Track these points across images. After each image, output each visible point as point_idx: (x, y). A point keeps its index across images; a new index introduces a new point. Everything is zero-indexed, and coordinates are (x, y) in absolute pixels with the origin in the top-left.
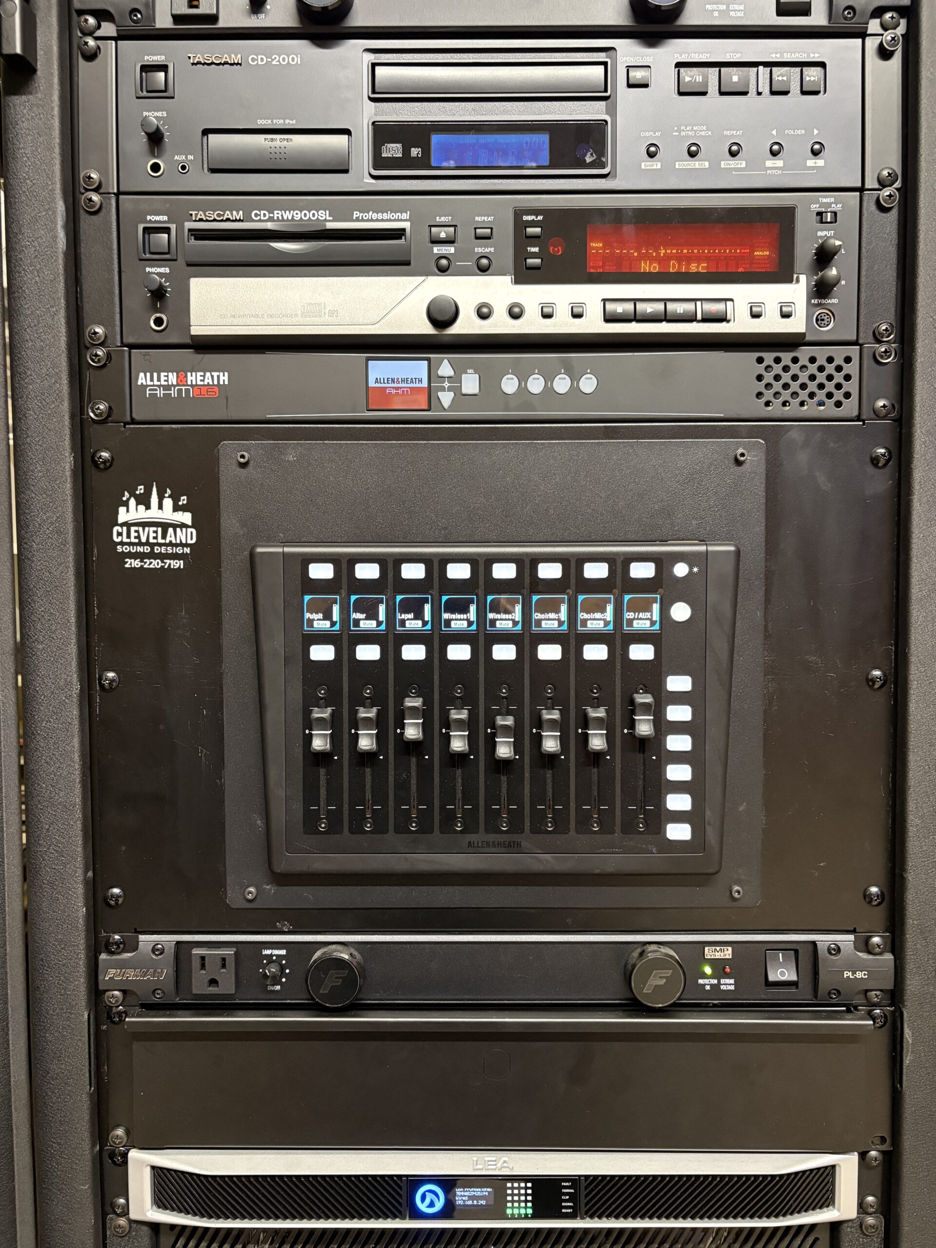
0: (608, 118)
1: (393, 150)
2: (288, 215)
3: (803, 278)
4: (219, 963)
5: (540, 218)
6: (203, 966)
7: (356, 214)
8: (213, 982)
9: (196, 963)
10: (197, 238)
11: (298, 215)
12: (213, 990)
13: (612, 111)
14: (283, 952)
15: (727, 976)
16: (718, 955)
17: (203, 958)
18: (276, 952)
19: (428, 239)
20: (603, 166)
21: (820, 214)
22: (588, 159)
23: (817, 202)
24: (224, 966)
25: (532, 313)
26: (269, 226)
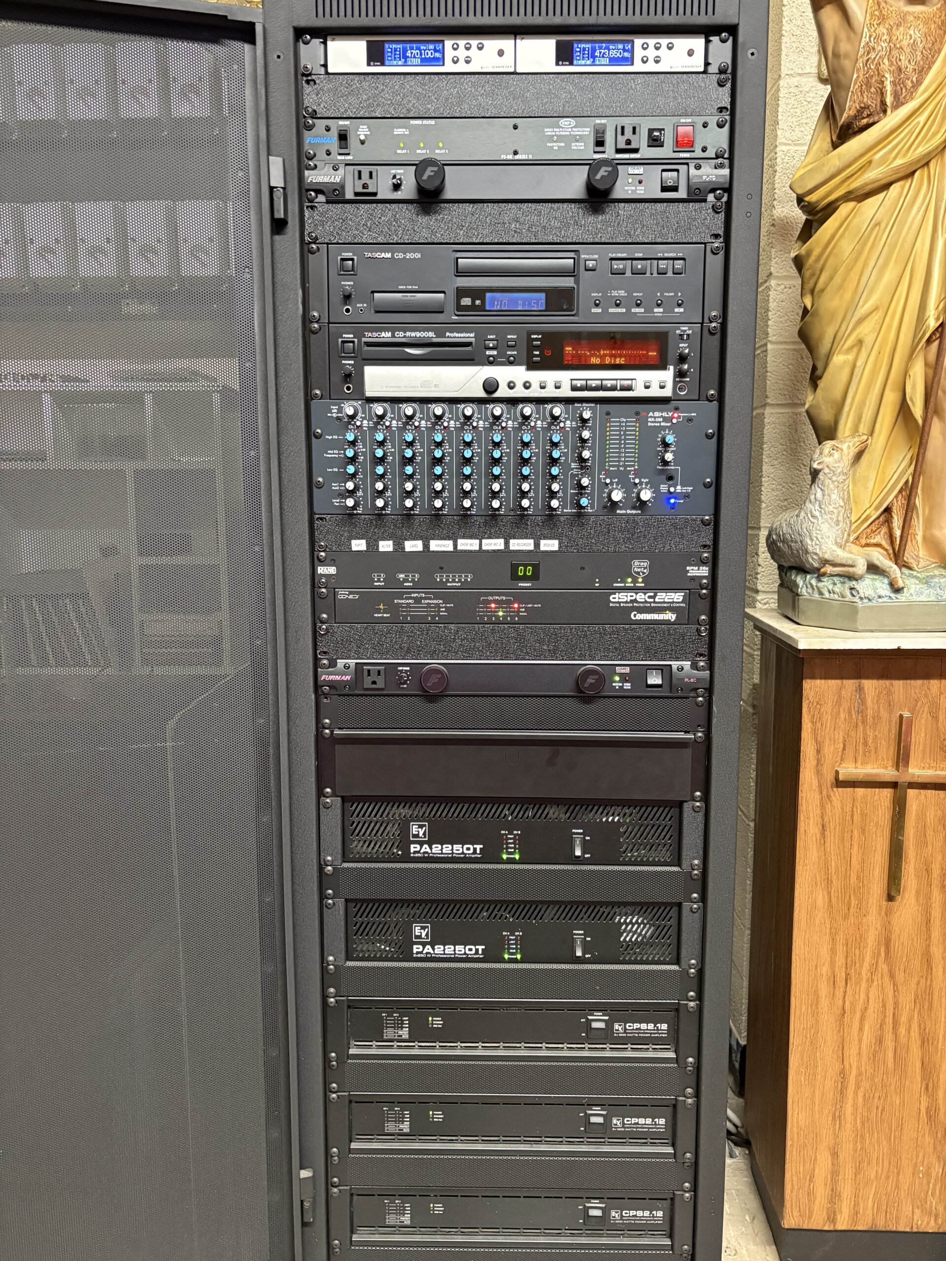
0: (575, 287)
1: (466, 301)
2: (413, 334)
3: (672, 368)
4: (377, 672)
5: (540, 336)
6: (369, 675)
7: (448, 334)
8: (374, 683)
9: (366, 673)
10: (368, 346)
11: (418, 334)
12: (374, 686)
13: (577, 282)
14: (408, 668)
15: (627, 681)
16: (623, 671)
17: (369, 671)
18: (405, 668)
19: (483, 347)
20: (572, 311)
21: (681, 335)
22: (565, 307)
23: (679, 329)
24: (379, 674)
25: (535, 386)
26: (404, 340)
